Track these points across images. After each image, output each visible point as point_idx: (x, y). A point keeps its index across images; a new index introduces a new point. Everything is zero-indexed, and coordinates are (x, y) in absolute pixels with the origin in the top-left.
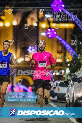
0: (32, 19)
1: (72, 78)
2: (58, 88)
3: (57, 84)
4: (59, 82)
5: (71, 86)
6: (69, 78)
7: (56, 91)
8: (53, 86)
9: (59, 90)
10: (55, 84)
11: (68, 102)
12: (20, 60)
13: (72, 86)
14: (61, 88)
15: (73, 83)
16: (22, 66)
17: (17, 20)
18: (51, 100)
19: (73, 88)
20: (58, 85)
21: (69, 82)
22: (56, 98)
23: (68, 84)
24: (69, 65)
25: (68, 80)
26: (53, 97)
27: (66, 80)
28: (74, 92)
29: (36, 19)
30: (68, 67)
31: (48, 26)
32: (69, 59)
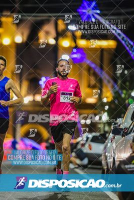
0: (47, 33)
1: (112, 129)
2: (90, 145)
3: (88, 138)
4: (90, 136)
5: (110, 141)
6: (107, 128)
7: (86, 150)
8: (82, 142)
9: (90, 149)
10: (85, 139)
11: (105, 167)
12: (27, 100)
13: (112, 141)
14: (94, 145)
15: (114, 138)
16: (30, 109)
17: (22, 34)
18: (78, 165)
19: (114, 145)
20: (89, 140)
21: (107, 135)
22: (86, 161)
23: (106, 138)
24: (107, 108)
25: (106, 132)
26: (82, 159)
27: (102, 132)
28: (116, 152)
29: (53, 33)
30: (105, 111)
31: (73, 45)
32: (107, 97)
